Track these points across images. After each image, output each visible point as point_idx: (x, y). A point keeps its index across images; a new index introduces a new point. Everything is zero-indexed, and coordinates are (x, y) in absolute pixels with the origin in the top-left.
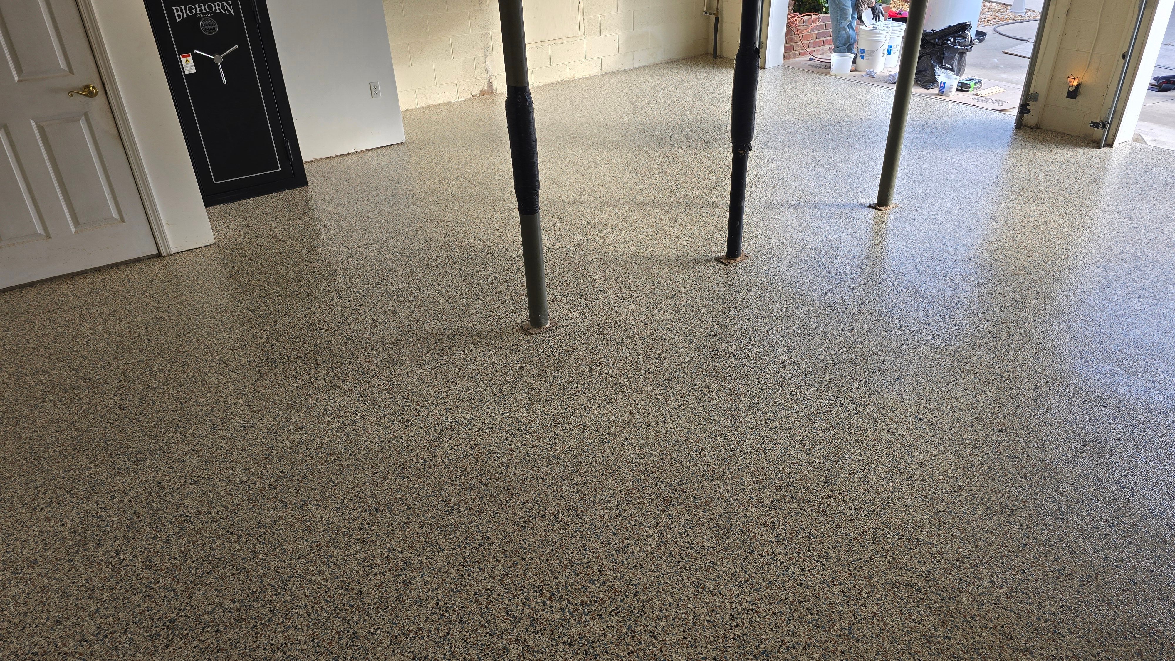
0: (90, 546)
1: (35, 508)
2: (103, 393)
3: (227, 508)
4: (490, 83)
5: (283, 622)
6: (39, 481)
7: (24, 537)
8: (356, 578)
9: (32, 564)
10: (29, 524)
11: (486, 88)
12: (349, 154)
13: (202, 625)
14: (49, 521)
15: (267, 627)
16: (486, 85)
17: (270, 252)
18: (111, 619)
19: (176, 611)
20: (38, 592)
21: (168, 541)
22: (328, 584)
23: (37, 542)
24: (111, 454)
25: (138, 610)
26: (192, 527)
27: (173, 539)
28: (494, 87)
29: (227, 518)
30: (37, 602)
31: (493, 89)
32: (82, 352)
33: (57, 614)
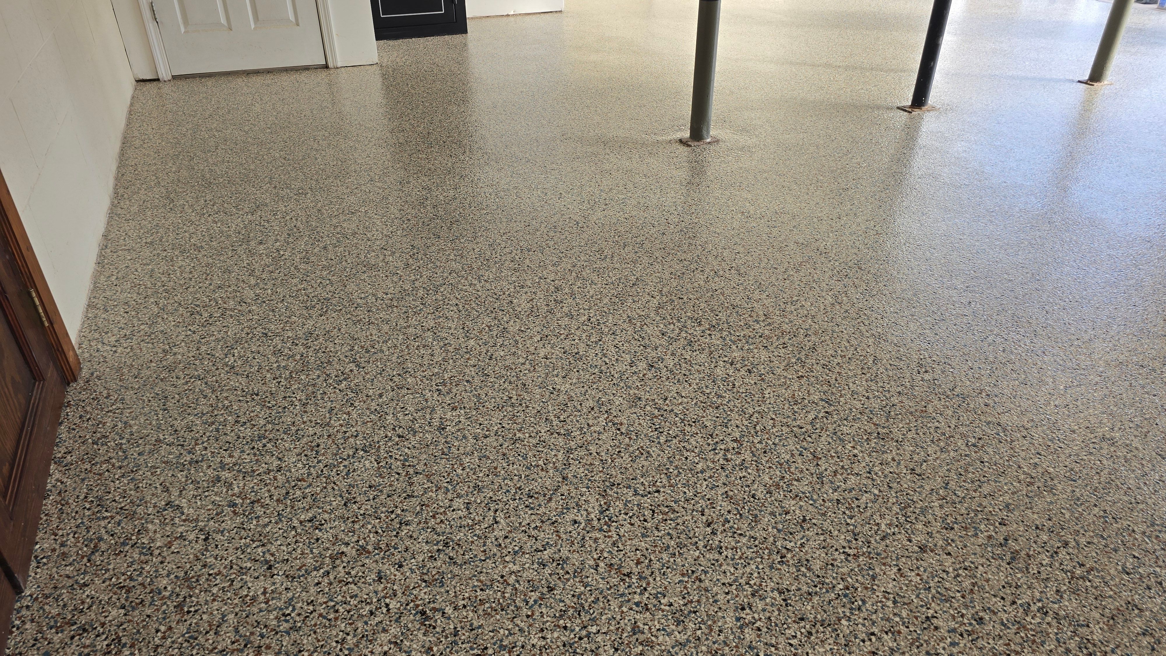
0: (252, 243)
1: (204, 214)
2: (269, 149)
3: (382, 233)
5: (434, 313)
6: (208, 197)
7: (192, 231)
8: (507, 293)
9: (199, 249)
10: (197, 223)
12: (508, 15)
13: (355, 305)
14: (216, 223)
15: (419, 314)
17: (429, 73)
18: (269, 291)
19: (331, 294)
20: (203, 267)
21: (325, 248)
22: (479, 293)
23: (204, 235)
24: (275, 187)
25: (295, 288)
26: (347, 241)
27: (330, 248)
29: (381, 239)
30: (201, 273)
32: (252, 121)
33: (219, 282)
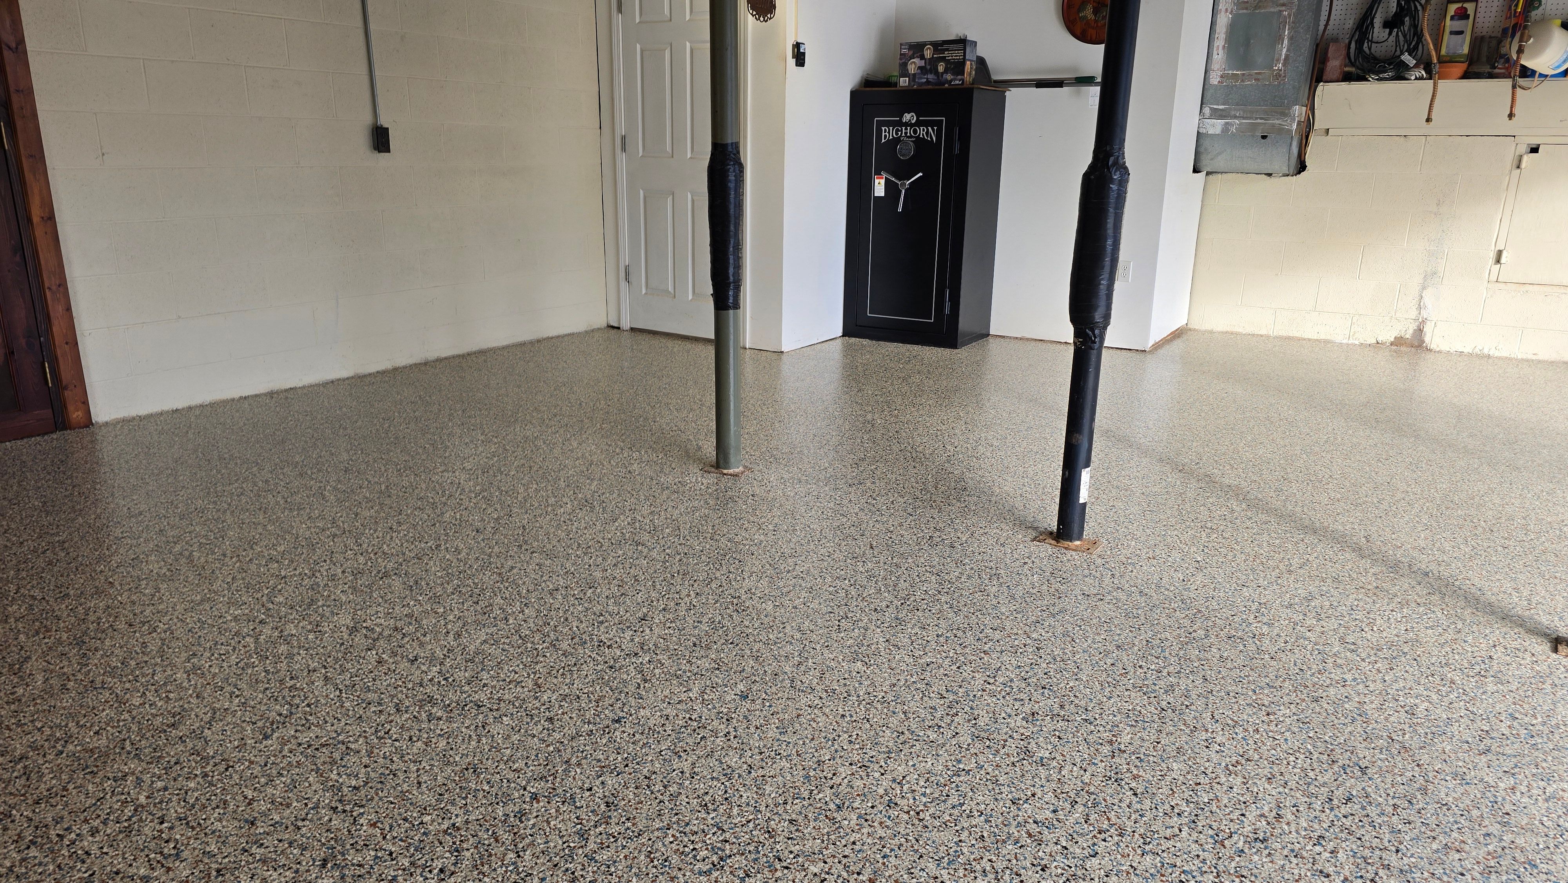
11: (1407, 336)
28: (1427, 339)
31: (1423, 342)
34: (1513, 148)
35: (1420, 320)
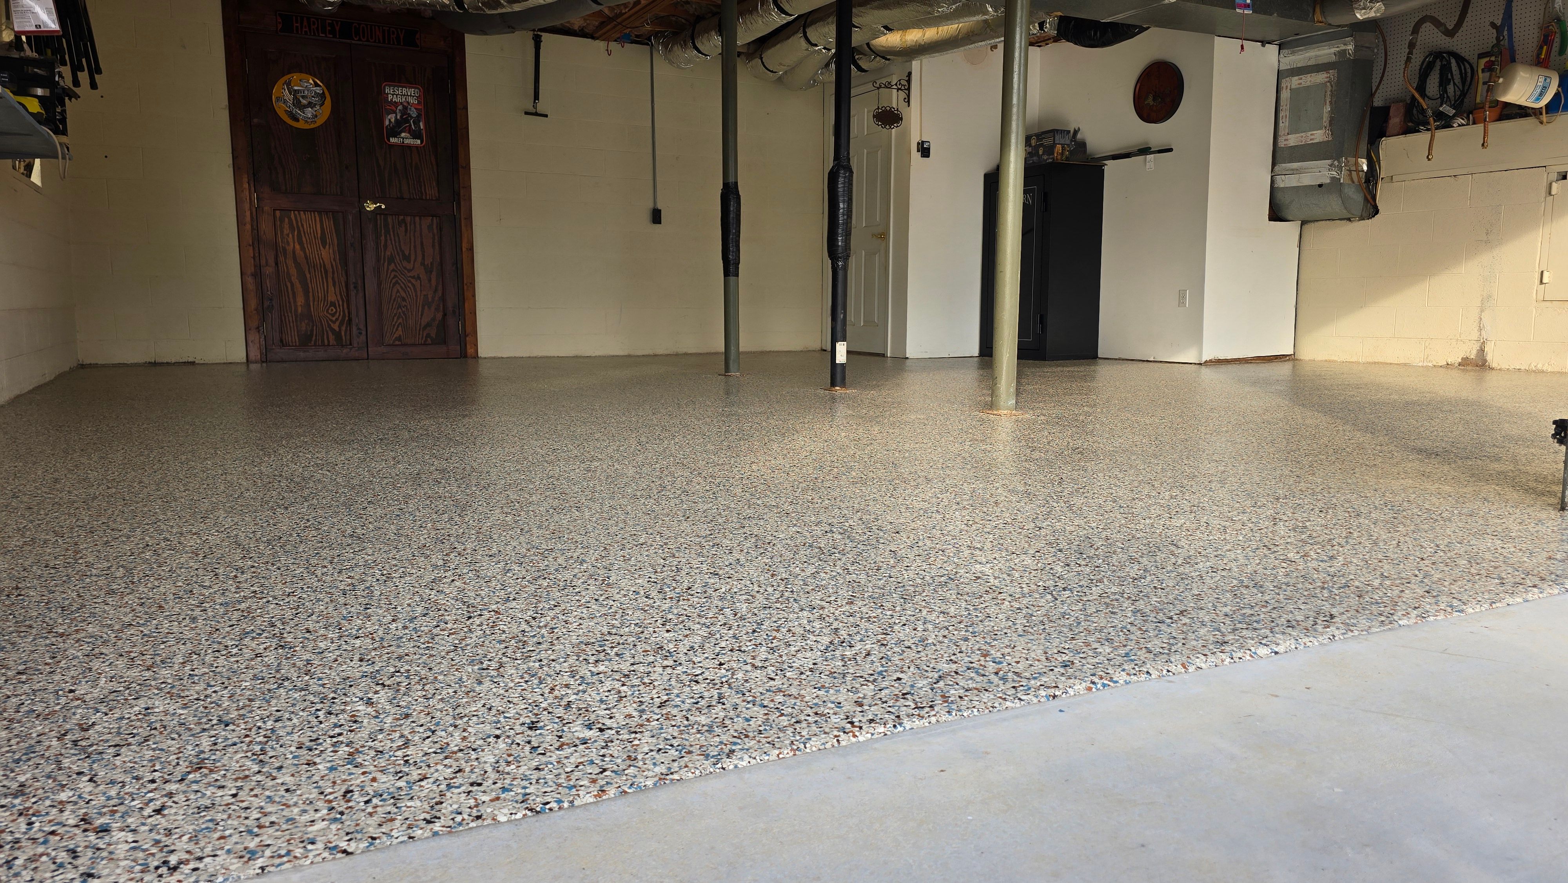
4: (1482, 350)
11: (1472, 357)
16: (1474, 352)
28: (1489, 358)
31: (1486, 361)
34: (1545, 176)
35: (1482, 341)
